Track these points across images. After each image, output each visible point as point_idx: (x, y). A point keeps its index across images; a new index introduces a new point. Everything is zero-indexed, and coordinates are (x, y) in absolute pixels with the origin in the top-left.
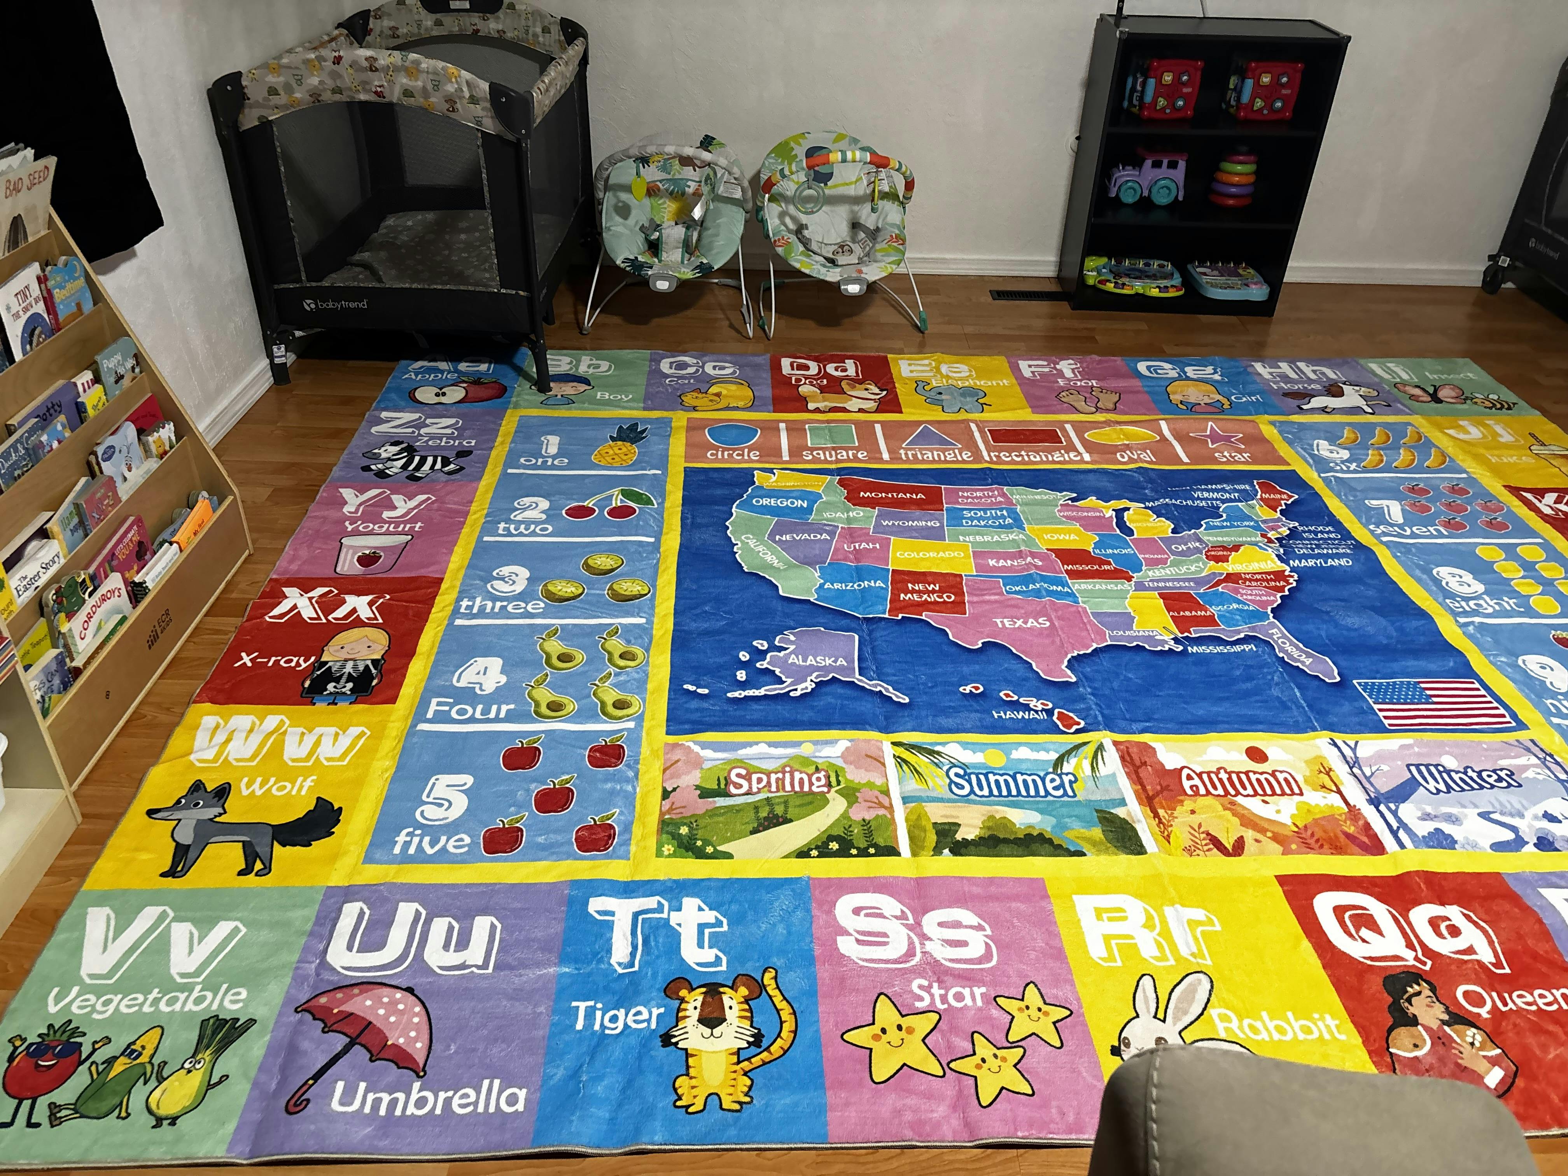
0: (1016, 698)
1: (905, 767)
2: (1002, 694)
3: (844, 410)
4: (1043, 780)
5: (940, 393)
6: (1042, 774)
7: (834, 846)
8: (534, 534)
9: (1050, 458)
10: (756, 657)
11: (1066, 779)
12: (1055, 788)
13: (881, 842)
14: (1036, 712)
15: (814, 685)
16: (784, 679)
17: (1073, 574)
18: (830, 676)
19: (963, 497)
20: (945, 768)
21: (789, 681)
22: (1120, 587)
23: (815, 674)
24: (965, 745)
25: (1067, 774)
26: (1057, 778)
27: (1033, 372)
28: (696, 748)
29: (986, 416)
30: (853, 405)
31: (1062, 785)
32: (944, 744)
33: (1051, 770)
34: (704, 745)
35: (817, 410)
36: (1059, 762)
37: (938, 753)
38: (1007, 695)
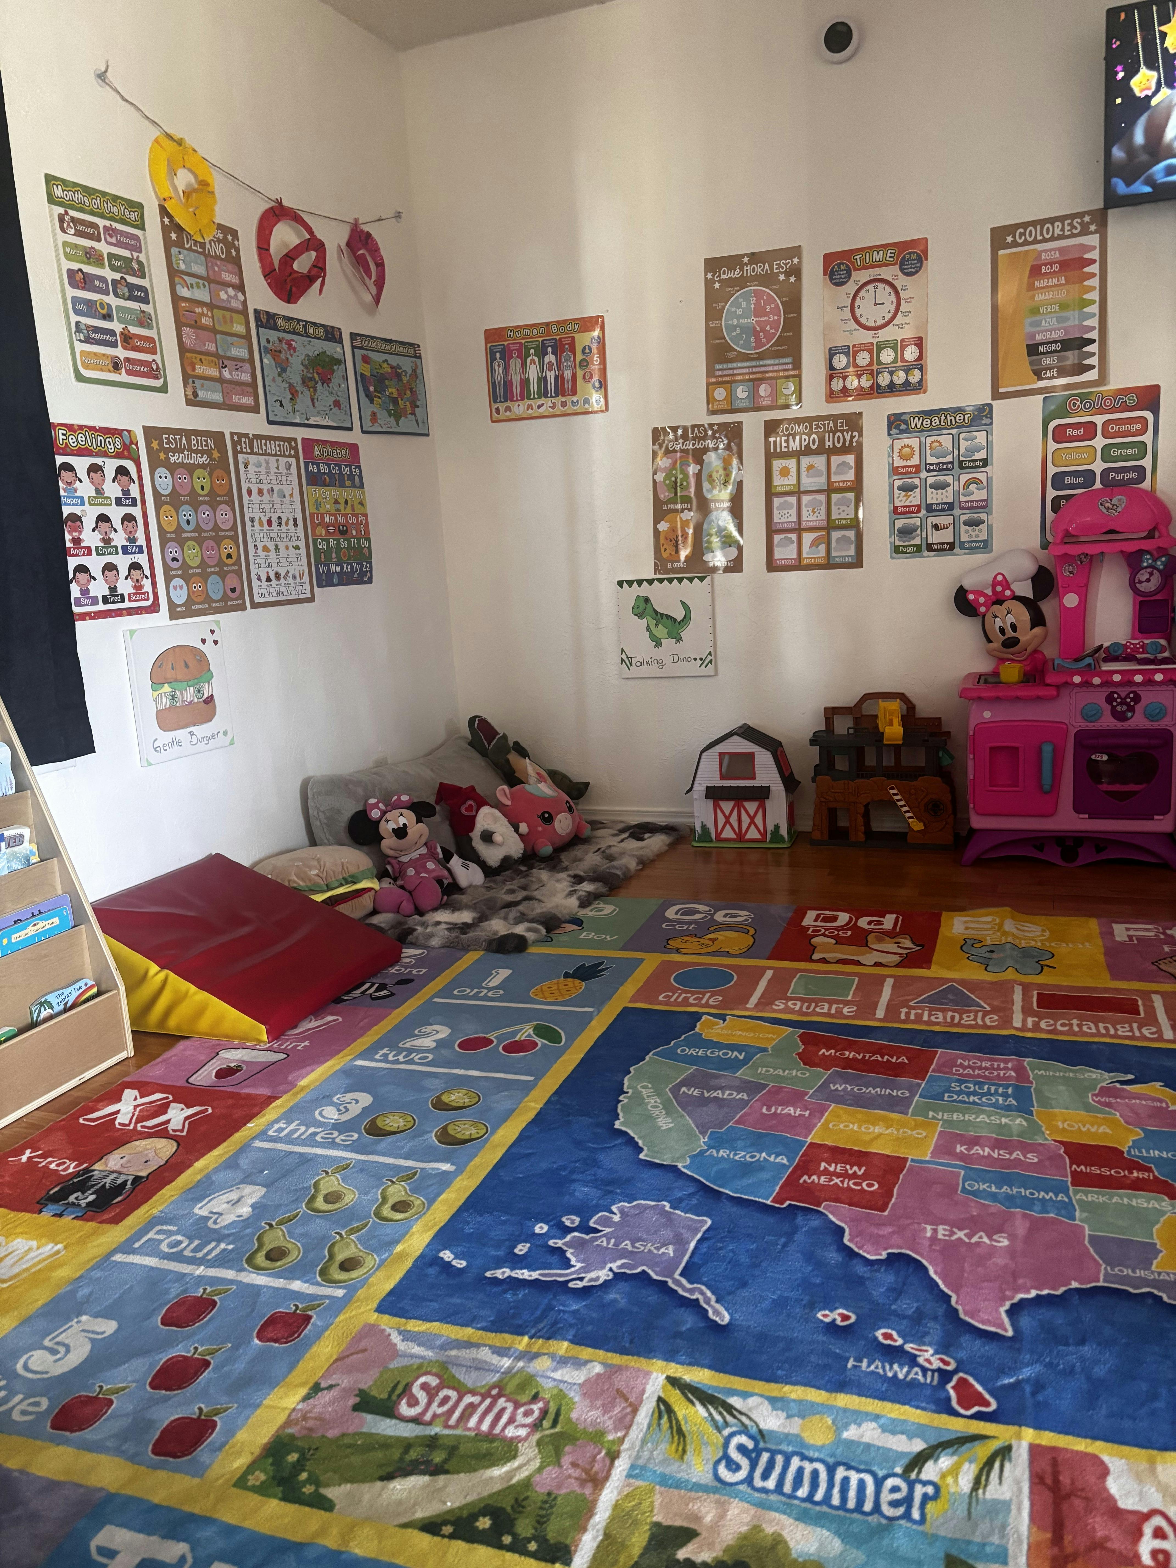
0: (900, 1342)
1: (665, 1419)
2: (879, 1334)
3: (858, 963)
4: (879, 1483)
5: (992, 951)
6: (881, 1474)
7: (484, 1523)
8: (411, 1062)
9: (1112, 1032)
10: (555, 1231)
11: (919, 1491)
12: (894, 1504)
13: (552, 1534)
14: (924, 1370)
15: (611, 1275)
16: (573, 1262)
17: (1079, 1180)
18: (639, 1270)
19: (961, 1065)
20: (726, 1432)
21: (579, 1265)
22: (1154, 1204)
23: (619, 1263)
24: (775, 1402)
25: (925, 1483)
26: (904, 1486)
27: (1129, 936)
28: (396, 1338)
29: (1040, 979)
30: (869, 958)
31: (908, 1501)
32: (745, 1395)
33: (898, 1470)
34: (407, 1336)
35: (824, 961)
36: (918, 1461)
37: (730, 1409)
38: (887, 1336)
